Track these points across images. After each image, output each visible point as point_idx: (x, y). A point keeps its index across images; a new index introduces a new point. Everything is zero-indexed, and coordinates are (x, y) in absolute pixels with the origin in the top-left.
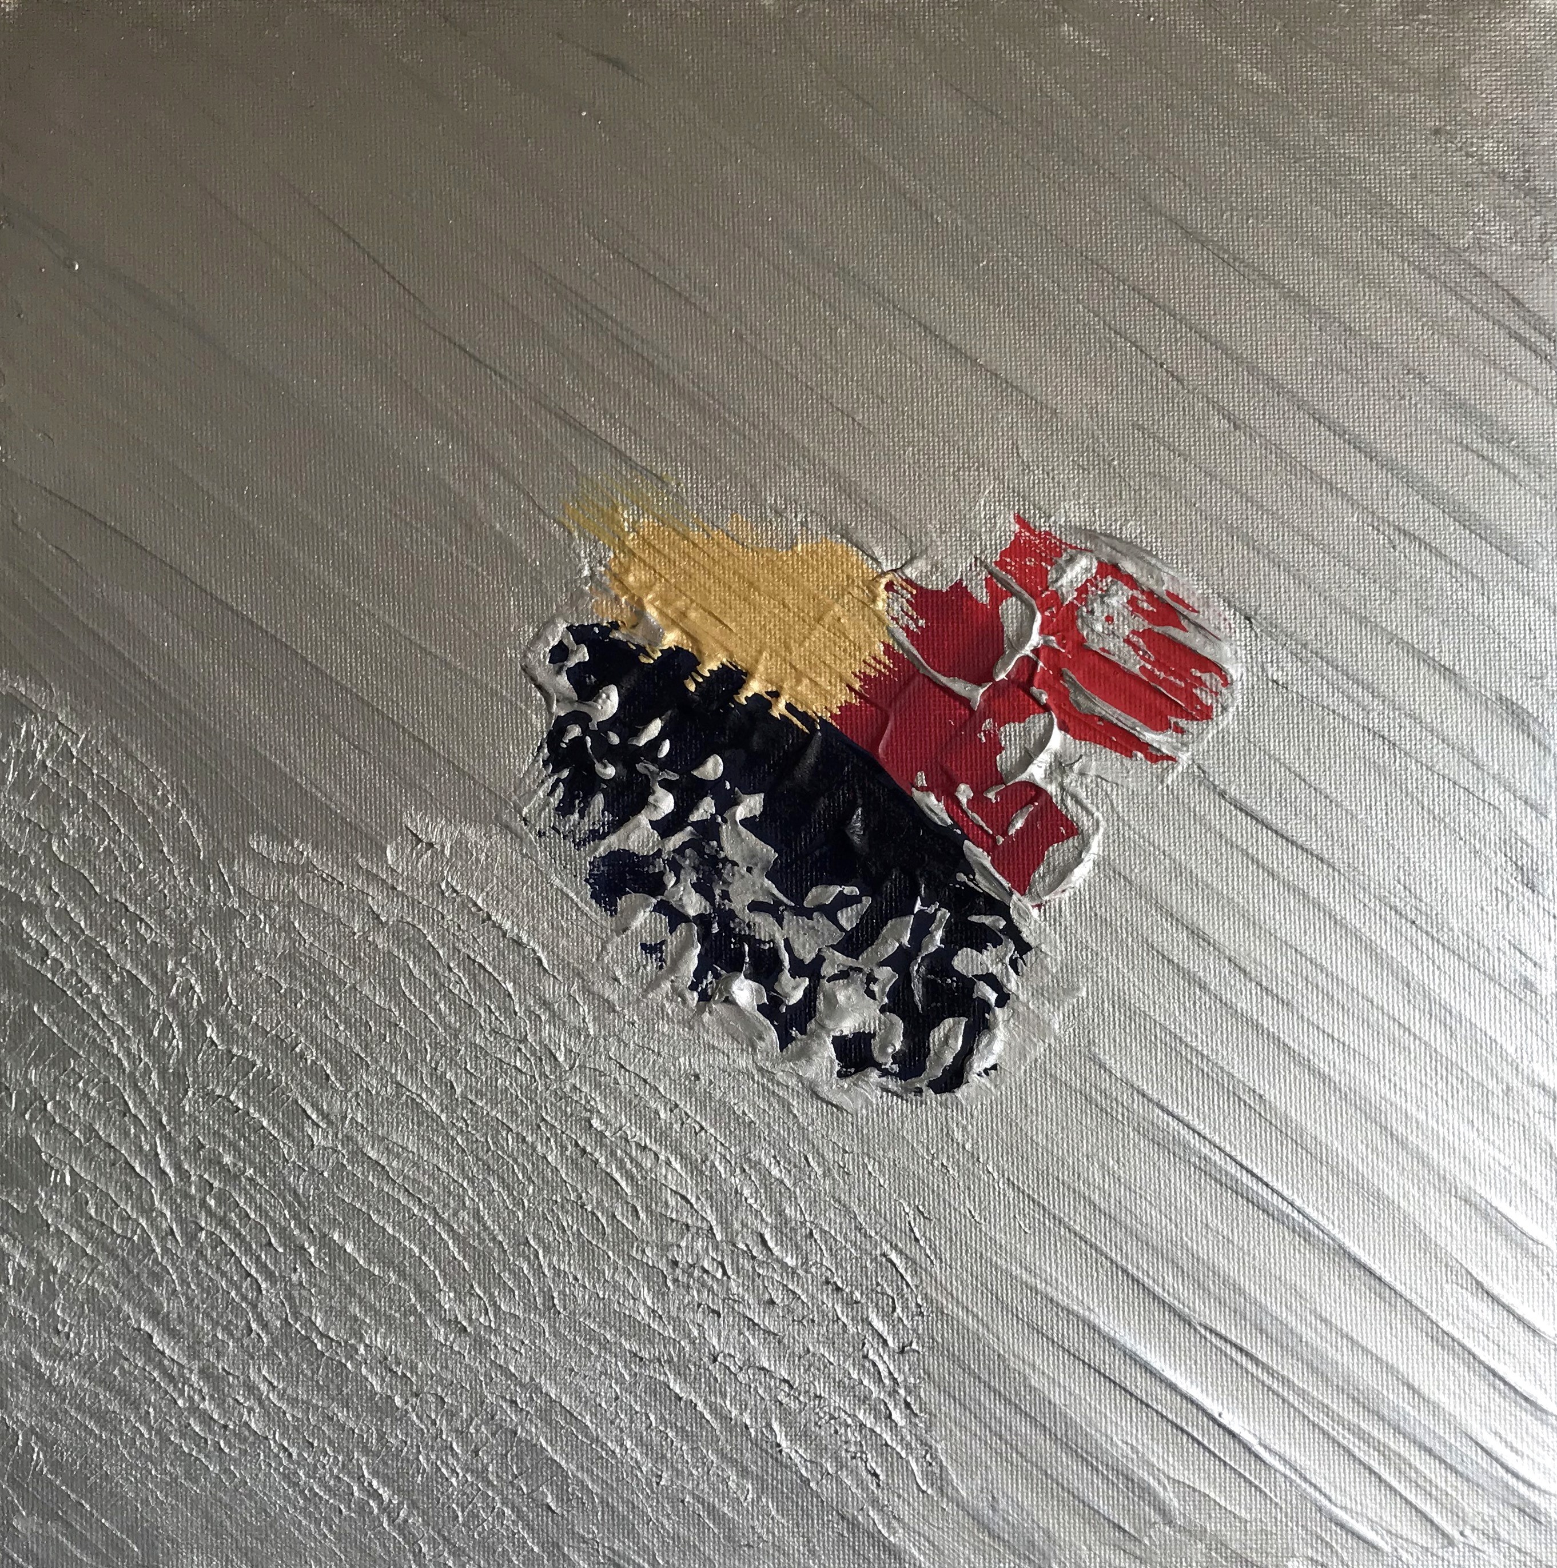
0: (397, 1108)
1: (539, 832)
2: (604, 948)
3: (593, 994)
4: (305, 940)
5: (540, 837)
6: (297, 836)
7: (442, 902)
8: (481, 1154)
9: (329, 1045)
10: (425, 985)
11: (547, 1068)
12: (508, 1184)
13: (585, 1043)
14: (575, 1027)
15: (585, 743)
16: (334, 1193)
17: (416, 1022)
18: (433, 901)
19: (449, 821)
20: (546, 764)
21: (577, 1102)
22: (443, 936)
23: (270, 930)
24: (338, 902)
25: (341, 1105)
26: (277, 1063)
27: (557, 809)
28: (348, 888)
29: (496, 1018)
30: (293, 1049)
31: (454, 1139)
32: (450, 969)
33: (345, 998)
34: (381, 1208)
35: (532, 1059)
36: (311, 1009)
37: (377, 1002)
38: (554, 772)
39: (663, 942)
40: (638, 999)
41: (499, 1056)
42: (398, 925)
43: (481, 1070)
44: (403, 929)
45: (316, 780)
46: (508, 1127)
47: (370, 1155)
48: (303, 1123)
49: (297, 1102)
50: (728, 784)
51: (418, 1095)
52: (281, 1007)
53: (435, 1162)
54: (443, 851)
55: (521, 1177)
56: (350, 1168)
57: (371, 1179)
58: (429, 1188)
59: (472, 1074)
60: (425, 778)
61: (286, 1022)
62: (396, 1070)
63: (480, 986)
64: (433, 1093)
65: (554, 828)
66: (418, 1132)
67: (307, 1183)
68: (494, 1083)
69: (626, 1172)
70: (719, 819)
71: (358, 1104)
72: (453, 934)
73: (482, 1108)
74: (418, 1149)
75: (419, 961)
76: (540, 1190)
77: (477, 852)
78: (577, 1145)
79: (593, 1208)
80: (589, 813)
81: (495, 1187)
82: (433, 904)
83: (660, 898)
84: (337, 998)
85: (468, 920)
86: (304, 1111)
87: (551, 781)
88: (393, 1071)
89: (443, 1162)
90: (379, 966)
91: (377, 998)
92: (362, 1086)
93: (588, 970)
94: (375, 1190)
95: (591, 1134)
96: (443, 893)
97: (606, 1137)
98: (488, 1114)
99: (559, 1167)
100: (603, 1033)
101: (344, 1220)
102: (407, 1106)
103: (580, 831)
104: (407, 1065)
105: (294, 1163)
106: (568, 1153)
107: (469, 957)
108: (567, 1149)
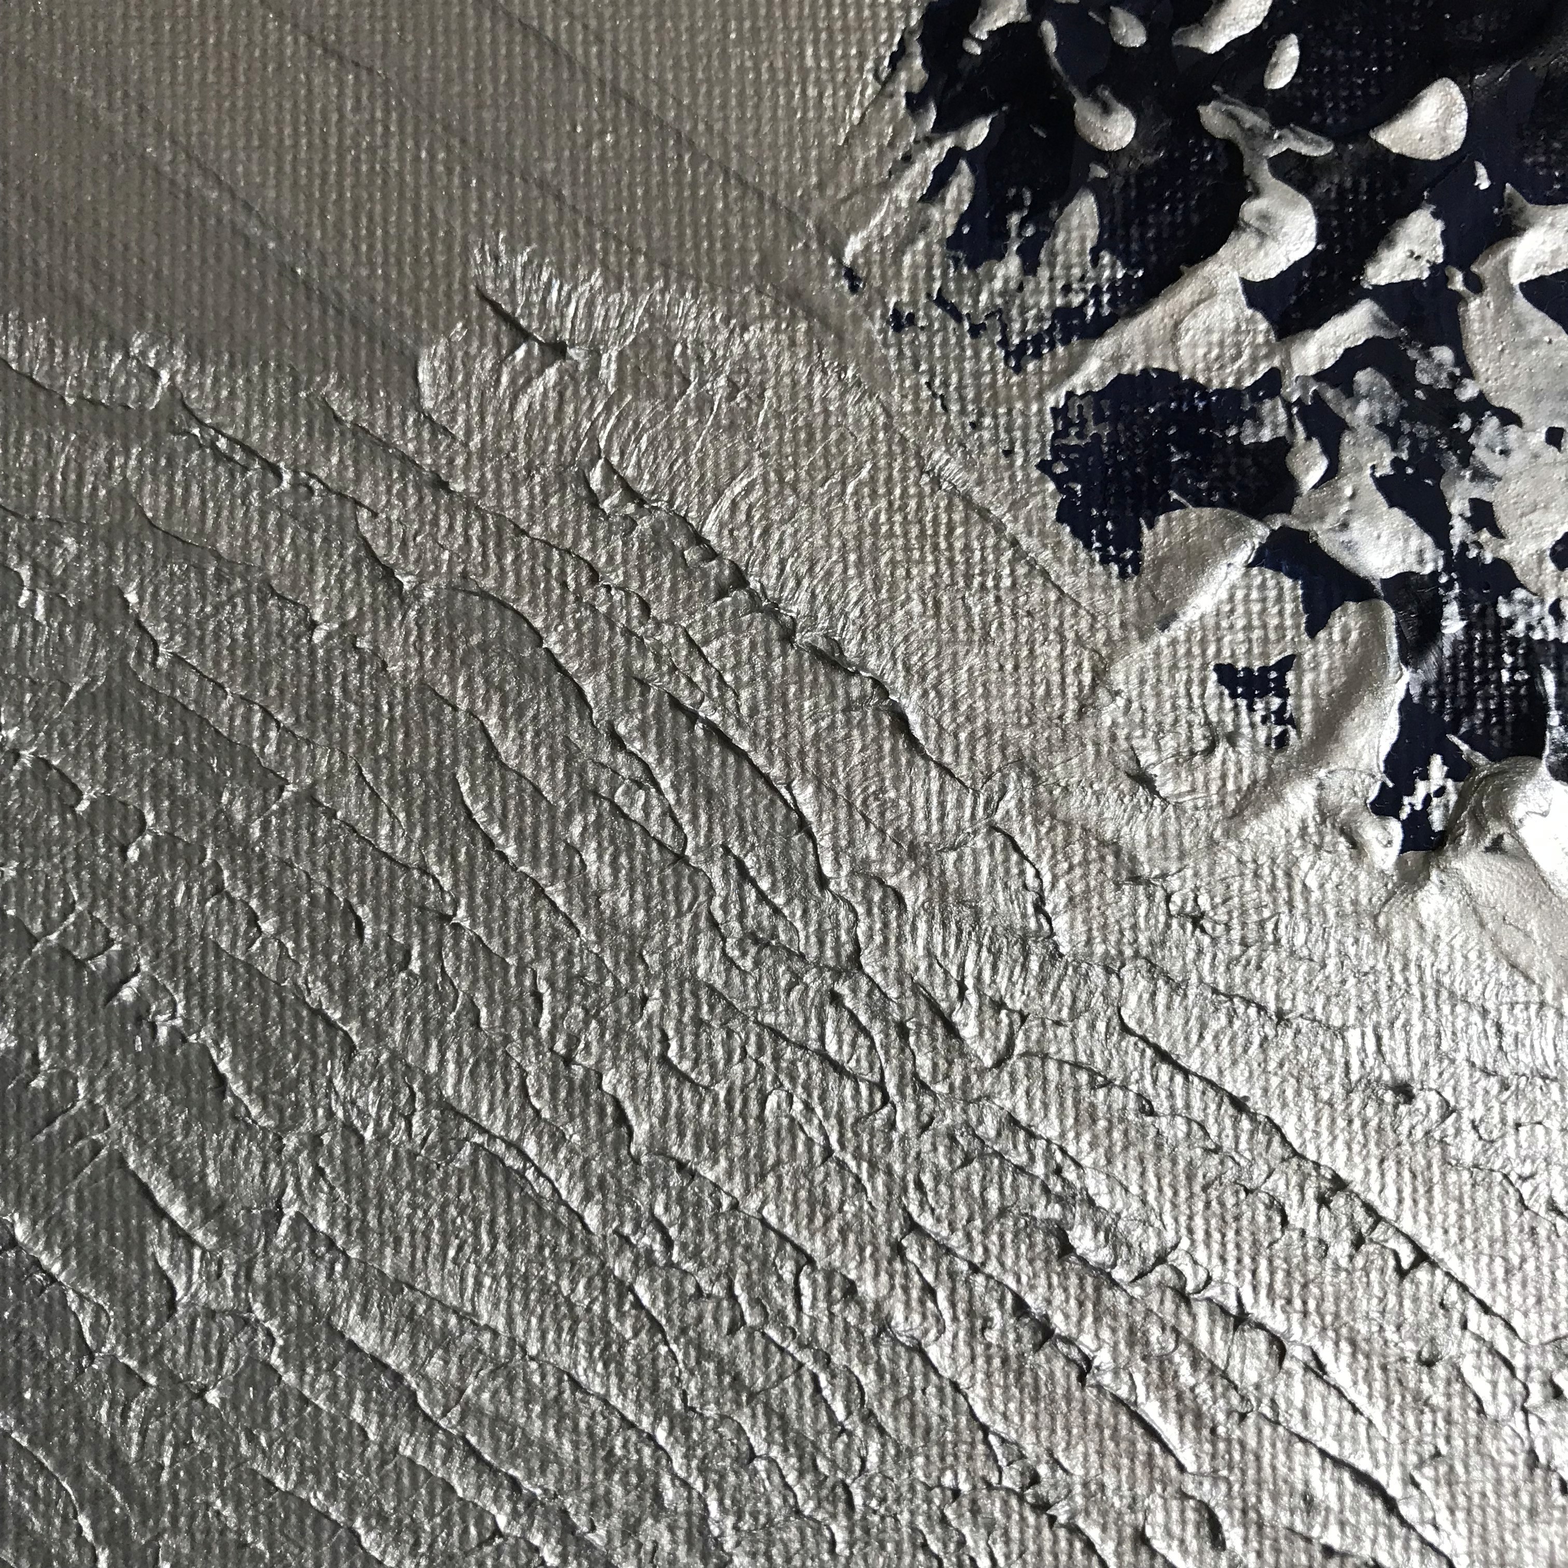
0: (444, 1185)
1: (897, 313)
2: (1100, 675)
3: (1067, 823)
4: (155, 644)
5: (898, 328)
6: (141, 321)
7: (592, 532)
8: (711, 1338)
9: (226, 981)
10: (537, 790)
11: (924, 1062)
12: (800, 1434)
13: (1042, 981)
14: (1010, 929)
15: (1041, 43)
16: (240, 1461)
17: (505, 910)
18: (563, 524)
19: (613, 281)
20: (916, 103)
21: (1019, 1169)
22: (595, 633)
23: (49, 612)
24: (263, 527)
25: (264, 1178)
26: (63, 1037)
27: (953, 243)
28: (295, 484)
29: (762, 897)
30: (114, 991)
31: (625, 1289)
32: (617, 742)
33: (281, 831)
34: (389, 1507)
35: (876, 1030)
36: (172, 865)
37: (383, 845)
38: (941, 128)
39: (1285, 665)
40: (1212, 843)
41: (769, 1019)
42: (450, 600)
43: (713, 1065)
44: (467, 614)
45: (204, 146)
46: (798, 1249)
47: (357, 1337)
48: (142, 1231)
49: (123, 1162)
50: (1482, 171)
51: (509, 1145)
52: (79, 859)
53: (564, 1362)
54: (594, 369)
55: (840, 1414)
56: (290, 1378)
57: (357, 1414)
58: (544, 1446)
59: (683, 1077)
60: (542, 145)
61: (93, 907)
62: (442, 1063)
63: (710, 794)
64: (559, 1139)
65: (941, 301)
66: (511, 1264)
67: (154, 1425)
68: (754, 1108)
69: (1179, 1398)
70: (1458, 283)
71: (319, 1172)
72: (628, 632)
73: (716, 1187)
74: (510, 1322)
75: (520, 712)
76: (904, 1455)
77: (701, 373)
78: (1021, 1308)
79: (1073, 1515)
80: (1053, 254)
81: (760, 1448)
82: (562, 534)
83: (1278, 522)
84: (256, 831)
85: (674, 590)
86: (146, 1192)
87: (934, 155)
88: (432, 1067)
89: (591, 1359)
90: (392, 731)
91: (384, 831)
92: (330, 1114)
93: (1050, 750)
94: (372, 1450)
95: (1064, 1275)
96: (594, 501)
97: (1114, 1284)
98: (735, 1206)
99: (964, 1382)
100: (1099, 949)
101: (270, 1546)
102: (475, 1180)
103: (1023, 310)
104: (475, 1048)
105: (112, 1359)
106: (992, 1336)
107: (676, 704)
108: (987, 1323)
